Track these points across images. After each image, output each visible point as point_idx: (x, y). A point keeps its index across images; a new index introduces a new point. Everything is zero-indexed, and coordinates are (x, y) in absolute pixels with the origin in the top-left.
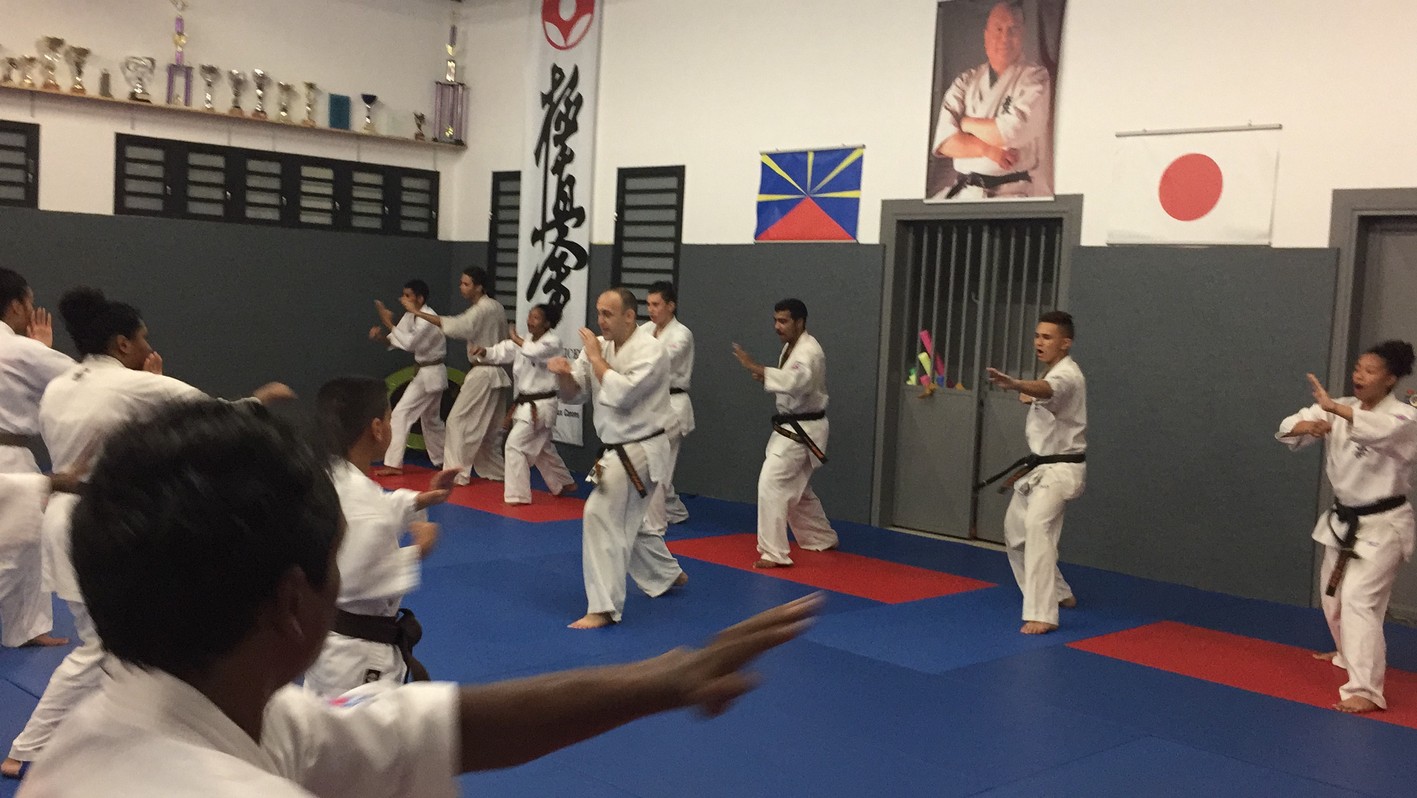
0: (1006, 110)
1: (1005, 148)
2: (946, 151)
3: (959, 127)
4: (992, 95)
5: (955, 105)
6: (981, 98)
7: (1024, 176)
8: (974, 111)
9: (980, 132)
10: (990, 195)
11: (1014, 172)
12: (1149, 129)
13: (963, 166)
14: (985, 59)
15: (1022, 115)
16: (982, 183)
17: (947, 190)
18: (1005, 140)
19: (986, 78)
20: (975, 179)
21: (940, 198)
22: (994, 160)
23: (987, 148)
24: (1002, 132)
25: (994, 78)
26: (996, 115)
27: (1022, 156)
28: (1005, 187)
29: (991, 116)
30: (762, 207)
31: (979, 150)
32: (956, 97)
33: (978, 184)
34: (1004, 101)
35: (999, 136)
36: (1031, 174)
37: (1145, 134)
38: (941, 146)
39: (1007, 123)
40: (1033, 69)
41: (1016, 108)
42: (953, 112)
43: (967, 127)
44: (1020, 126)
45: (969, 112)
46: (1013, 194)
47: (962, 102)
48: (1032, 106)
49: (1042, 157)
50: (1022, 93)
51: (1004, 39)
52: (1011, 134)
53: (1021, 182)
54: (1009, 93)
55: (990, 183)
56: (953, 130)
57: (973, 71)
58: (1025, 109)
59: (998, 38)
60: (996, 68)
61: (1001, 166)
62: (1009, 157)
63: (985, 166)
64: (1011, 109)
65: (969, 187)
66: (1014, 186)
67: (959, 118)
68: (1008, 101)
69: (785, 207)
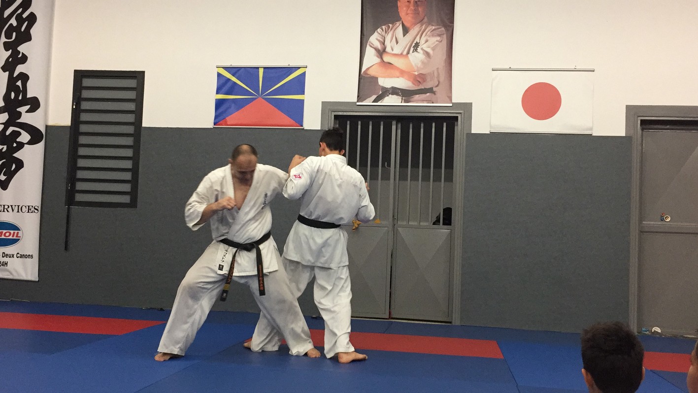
0: (416, 50)
1: (416, 73)
2: (372, 72)
3: (382, 58)
4: (405, 41)
5: (378, 45)
6: (397, 43)
7: (430, 90)
8: (393, 50)
9: (398, 62)
10: (406, 101)
11: (423, 88)
12: (513, 67)
13: (386, 82)
14: (398, 19)
15: (427, 54)
16: (400, 94)
17: (374, 97)
18: (416, 68)
19: (400, 29)
20: (395, 91)
21: (369, 102)
22: (408, 80)
23: (402, 73)
24: (413, 64)
25: (406, 31)
26: (408, 53)
27: (428, 79)
28: (417, 97)
29: (405, 53)
30: (219, 104)
31: (398, 73)
32: (379, 41)
33: (397, 94)
34: (414, 45)
35: (412, 65)
36: (435, 89)
37: (510, 70)
38: (368, 69)
39: (416, 59)
40: (434, 28)
41: (422, 49)
42: (376, 49)
43: (386, 58)
44: (425, 61)
45: (388, 49)
46: (423, 101)
47: (384, 44)
48: (433, 49)
49: (442, 79)
50: (427, 41)
51: (412, 8)
52: (420, 65)
53: (428, 94)
54: (417, 40)
55: (406, 94)
56: (378, 60)
57: (391, 25)
58: (429, 50)
59: (408, 7)
60: (407, 24)
61: (414, 84)
62: (419, 78)
63: (402, 83)
64: (419, 49)
65: (390, 95)
66: (423, 96)
67: (381, 53)
68: (417, 45)
69: (239, 104)
